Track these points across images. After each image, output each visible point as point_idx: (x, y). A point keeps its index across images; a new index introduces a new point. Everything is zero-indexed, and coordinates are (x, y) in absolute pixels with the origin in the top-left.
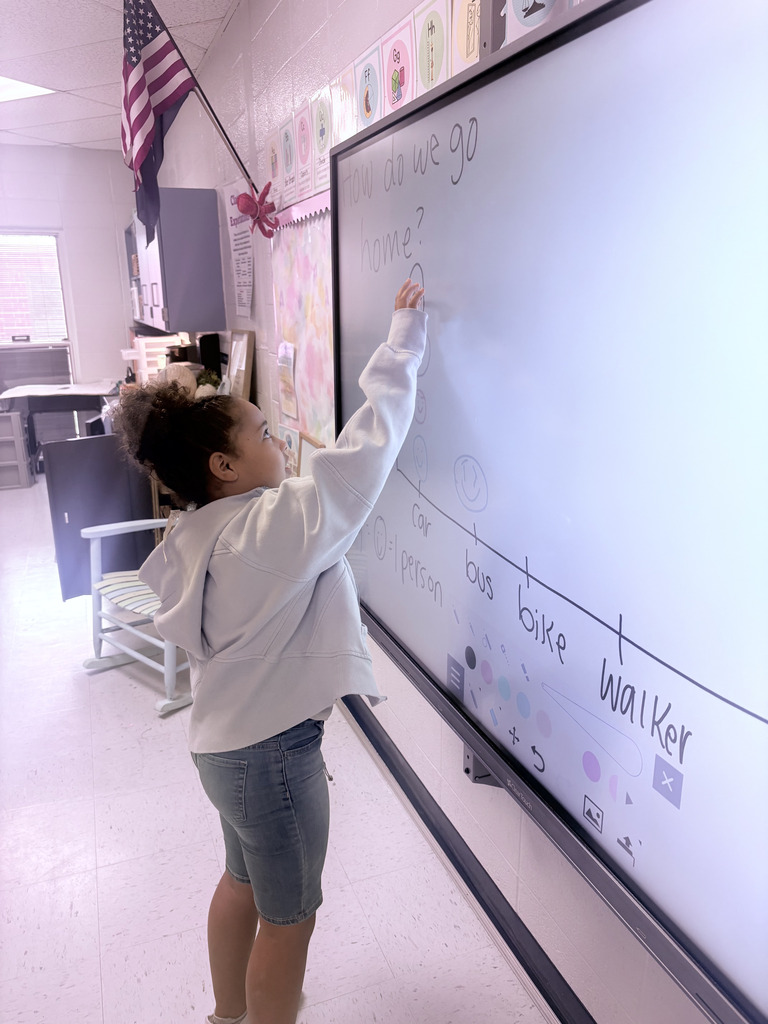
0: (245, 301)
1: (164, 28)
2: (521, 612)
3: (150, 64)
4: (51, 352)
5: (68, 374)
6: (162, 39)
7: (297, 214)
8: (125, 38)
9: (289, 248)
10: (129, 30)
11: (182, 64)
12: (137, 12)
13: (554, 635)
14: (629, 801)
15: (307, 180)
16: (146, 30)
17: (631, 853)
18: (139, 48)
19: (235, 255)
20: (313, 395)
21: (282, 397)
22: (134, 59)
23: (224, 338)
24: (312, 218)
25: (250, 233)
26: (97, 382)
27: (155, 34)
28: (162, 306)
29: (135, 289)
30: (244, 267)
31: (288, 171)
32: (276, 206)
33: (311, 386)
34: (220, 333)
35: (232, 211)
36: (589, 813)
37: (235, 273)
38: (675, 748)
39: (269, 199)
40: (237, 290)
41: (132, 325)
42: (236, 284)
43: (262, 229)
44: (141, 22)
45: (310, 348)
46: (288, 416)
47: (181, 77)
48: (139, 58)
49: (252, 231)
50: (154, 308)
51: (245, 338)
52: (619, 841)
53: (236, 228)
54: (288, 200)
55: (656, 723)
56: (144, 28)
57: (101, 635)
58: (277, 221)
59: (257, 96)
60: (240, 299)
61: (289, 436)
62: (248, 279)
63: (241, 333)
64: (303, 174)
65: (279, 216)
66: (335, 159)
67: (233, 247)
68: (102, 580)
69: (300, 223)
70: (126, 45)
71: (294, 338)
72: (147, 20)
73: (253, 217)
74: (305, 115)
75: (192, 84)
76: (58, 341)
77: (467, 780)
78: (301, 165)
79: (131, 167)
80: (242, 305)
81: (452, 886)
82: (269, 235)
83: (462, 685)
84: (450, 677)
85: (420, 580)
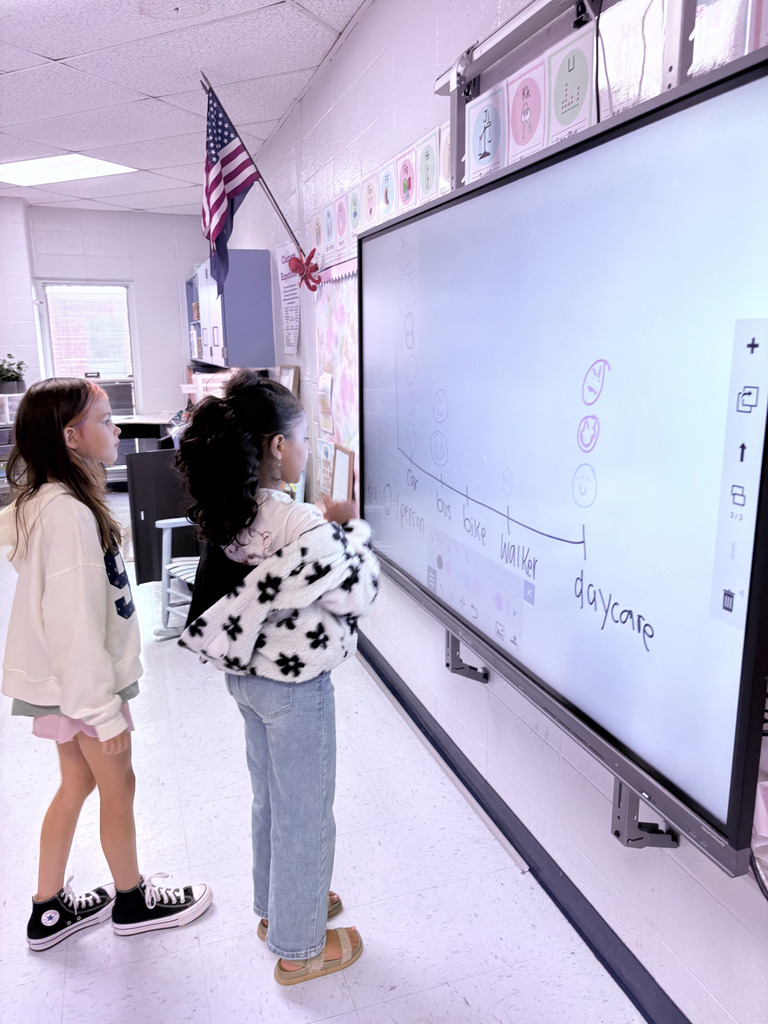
0: (292, 341)
1: (237, 135)
2: (464, 522)
3: (225, 162)
4: (118, 387)
5: (132, 406)
6: (236, 143)
7: (335, 273)
8: (208, 143)
9: (329, 299)
10: (211, 138)
11: (249, 162)
12: (217, 123)
14: (515, 613)
15: (344, 248)
16: (223, 137)
17: (516, 644)
18: (217, 150)
19: (284, 304)
20: (345, 413)
21: (321, 417)
22: (214, 159)
23: (273, 373)
24: (347, 277)
25: (297, 286)
26: (158, 414)
27: (230, 140)
28: (222, 345)
29: (194, 332)
30: (292, 314)
31: (329, 240)
32: (319, 267)
33: (344, 406)
34: (270, 369)
35: (283, 268)
36: (498, 632)
37: (284, 319)
38: (531, 572)
39: (313, 261)
40: (285, 333)
41: (189, 363)
42: (285, 328)
43: (308, 284)
44: (220, 131)
45: (344, 377)
46: (326, 432)
47: (248, 172)
48: (218, 158)
49: (300, 285)
50: (214, 348)
51: (292, 372)
52: (511, 641)
53: (286, 282)
54: (329, 262)
55: (524, 562)
56: (222, 135)
57: (169, 608)
58: (319, 277)
59: (306, 181)
60: (288, 340)
61: (326, 448)
62: (295, 324)
63: (289, 368)
64: (341, 244)
65: (321, 274)
66: (360, 242)
67: (283, 298)
68: (171, 562)
69: (338, 281)
70: (208, 148)
71: (330, 369)
72: (224, 129)
73: (301, 275)
74: (343, 200)
75: (257, 176)
76: (124, 377)
77: (447, 671)
78: (339, 237)
79: (208, 237)
80: (289, 345)
81: (443, 774)
82: (313, 289)
83: (435, 583)
84: (429, 580)
85: (412, 522)
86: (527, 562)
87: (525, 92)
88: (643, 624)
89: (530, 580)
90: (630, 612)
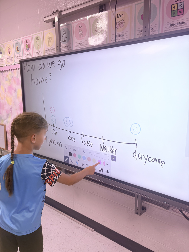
2: (82, 142)
13: (90, 144)
14: (107, 164)
17: (108, 173)
36: (100, 170)
38: (114, 153)
52: (106, 172)
55: (110, 150)
66: (21, 62)
83: (68, 160)
84: (65, 160)
85: (55, 144)
86: (112, 150)
87: (80, 26)
88: (160, 161)
89: (114, 155)
90: (156, 159)
